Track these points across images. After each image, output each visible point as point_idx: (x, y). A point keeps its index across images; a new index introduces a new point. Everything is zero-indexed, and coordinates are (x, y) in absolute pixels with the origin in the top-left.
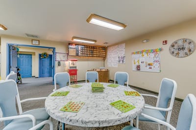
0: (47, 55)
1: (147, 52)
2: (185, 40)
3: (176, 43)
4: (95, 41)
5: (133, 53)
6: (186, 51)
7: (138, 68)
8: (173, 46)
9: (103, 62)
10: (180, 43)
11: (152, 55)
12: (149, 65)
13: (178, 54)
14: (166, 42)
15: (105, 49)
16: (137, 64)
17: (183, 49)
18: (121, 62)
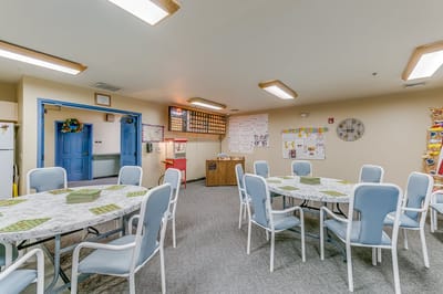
0: (78, 124)
1: (308, 131)
2: (354, 121)
3: (344, 122)
4: (224, 106)
5: (284, 132)
6: (355, 133)
7: (293, 154)
8: (341, 126)
9: (218, 144)
10: (349, 124)
11: (314, 136)
12: (310, 149)
13: (346, 136)
14: (332, 120)
15: (224, 118)
16: (291, 148)
17: (352, 131)
18: (261, 144)
